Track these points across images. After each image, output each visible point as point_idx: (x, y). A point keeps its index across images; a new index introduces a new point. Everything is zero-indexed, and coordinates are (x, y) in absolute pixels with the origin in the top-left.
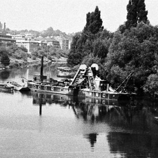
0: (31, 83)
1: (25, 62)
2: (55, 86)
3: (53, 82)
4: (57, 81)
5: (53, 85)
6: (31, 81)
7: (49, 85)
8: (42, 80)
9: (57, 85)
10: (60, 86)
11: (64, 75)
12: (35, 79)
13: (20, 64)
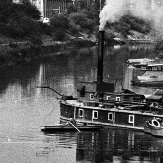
0: (70, 102)
1: (37, 46)
2: (139, 112)
3: (131, 100)
4: (143, 97)
5: (133, 109)
6: (71, 98)
7: (122, 109)
8: (102, 95)
9: (146, 108)
10: (153, 109)
11: (152, 80)
12: (83, 93)
13: (24, 52)
